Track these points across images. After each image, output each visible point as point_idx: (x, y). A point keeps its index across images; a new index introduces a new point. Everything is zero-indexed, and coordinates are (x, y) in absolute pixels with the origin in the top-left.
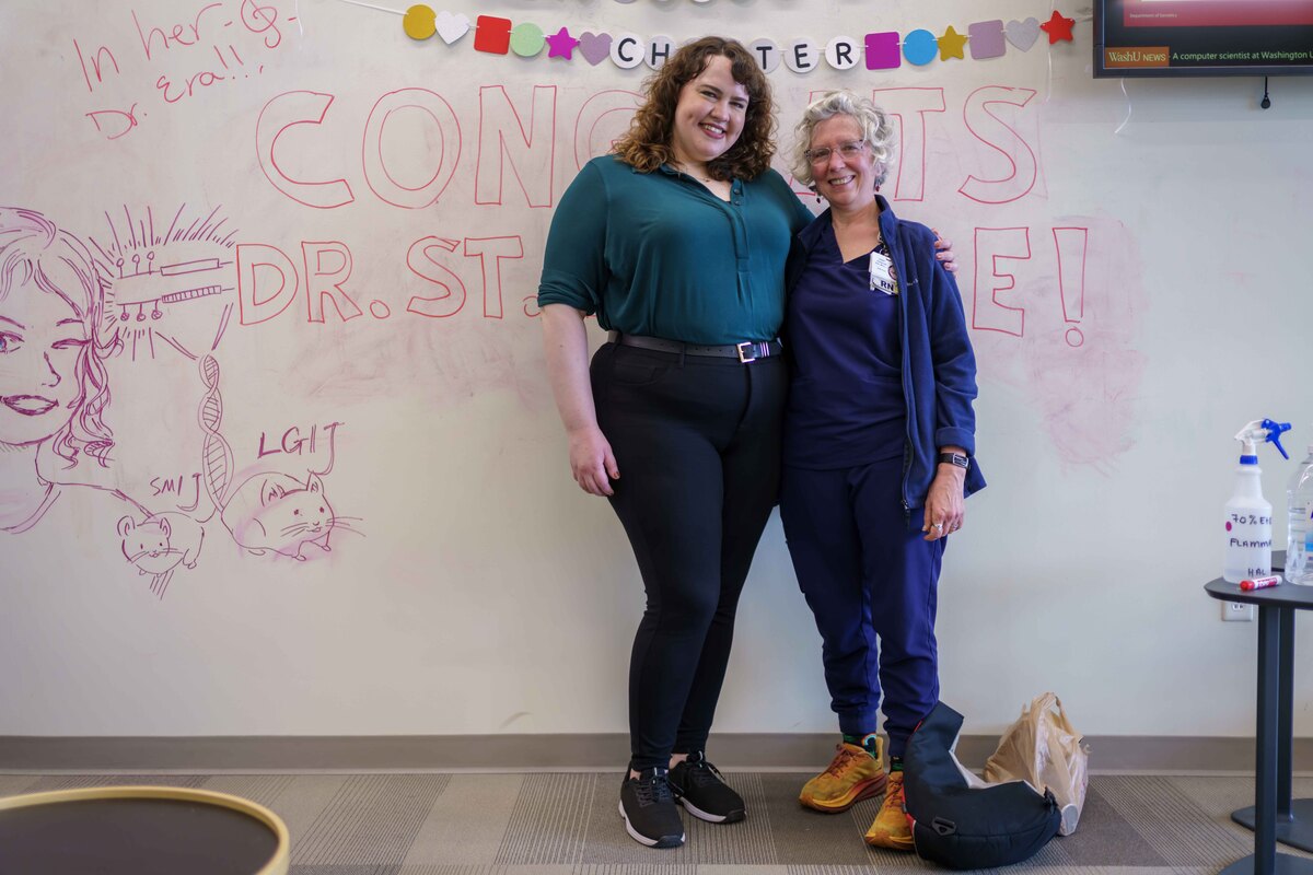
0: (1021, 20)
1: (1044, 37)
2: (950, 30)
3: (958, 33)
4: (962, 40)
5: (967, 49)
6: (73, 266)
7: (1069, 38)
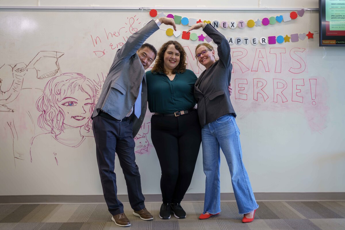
0: (302, 34)
1: (307, 37)
2: (287, 36)
3: (288, 36)
4: (289, 38)
5: (290, 40)
6: (90, 86)
7: (312, 37)
